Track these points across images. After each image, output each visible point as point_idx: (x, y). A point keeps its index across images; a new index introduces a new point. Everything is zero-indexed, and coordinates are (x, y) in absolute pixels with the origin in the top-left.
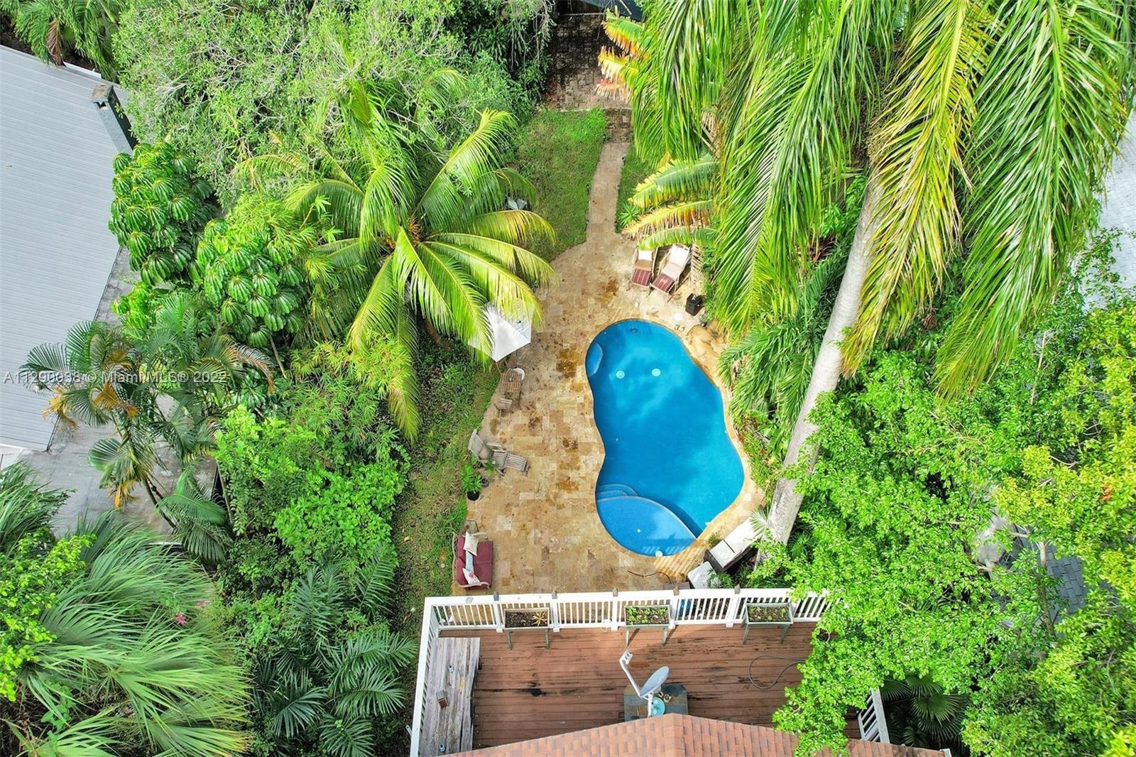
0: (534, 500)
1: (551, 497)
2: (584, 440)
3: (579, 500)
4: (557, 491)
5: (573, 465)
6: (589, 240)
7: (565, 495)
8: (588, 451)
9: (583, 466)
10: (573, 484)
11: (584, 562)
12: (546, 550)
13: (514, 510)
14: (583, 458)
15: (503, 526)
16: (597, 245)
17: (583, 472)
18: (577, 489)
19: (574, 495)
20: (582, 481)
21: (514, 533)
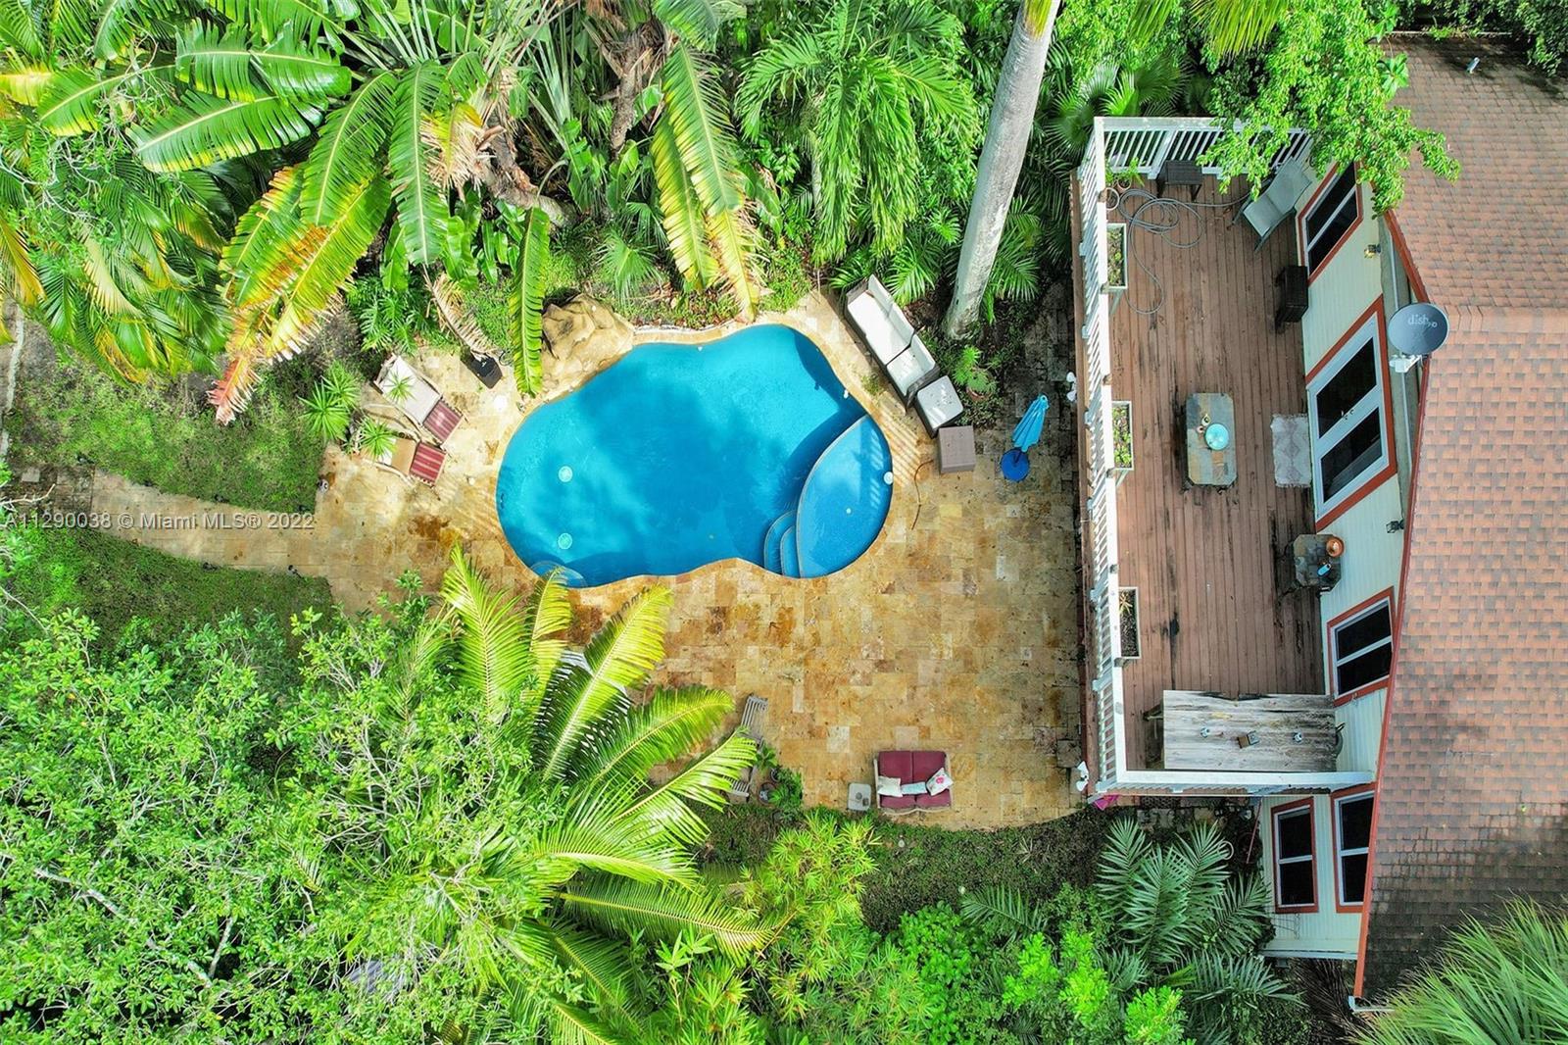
0: (806, 687)
1: (801, 655)
2: (711, 596)
3: (807, 607)
4: (791, 646)
5: (752, 617)
6: (322, 571)
7: (800, 631)
8: (730, 589)
9: (754, 598)
10: (781, 616)
11: (900, 602)
12: (881, 665)
13: (820, 720)
14: (741, 598)
15: (843, 742)
16: (336, 556)
17: (763, 599)
18: (790, 610)
19: (799, 615)
20: (778, 601)
21: (855, 721)
